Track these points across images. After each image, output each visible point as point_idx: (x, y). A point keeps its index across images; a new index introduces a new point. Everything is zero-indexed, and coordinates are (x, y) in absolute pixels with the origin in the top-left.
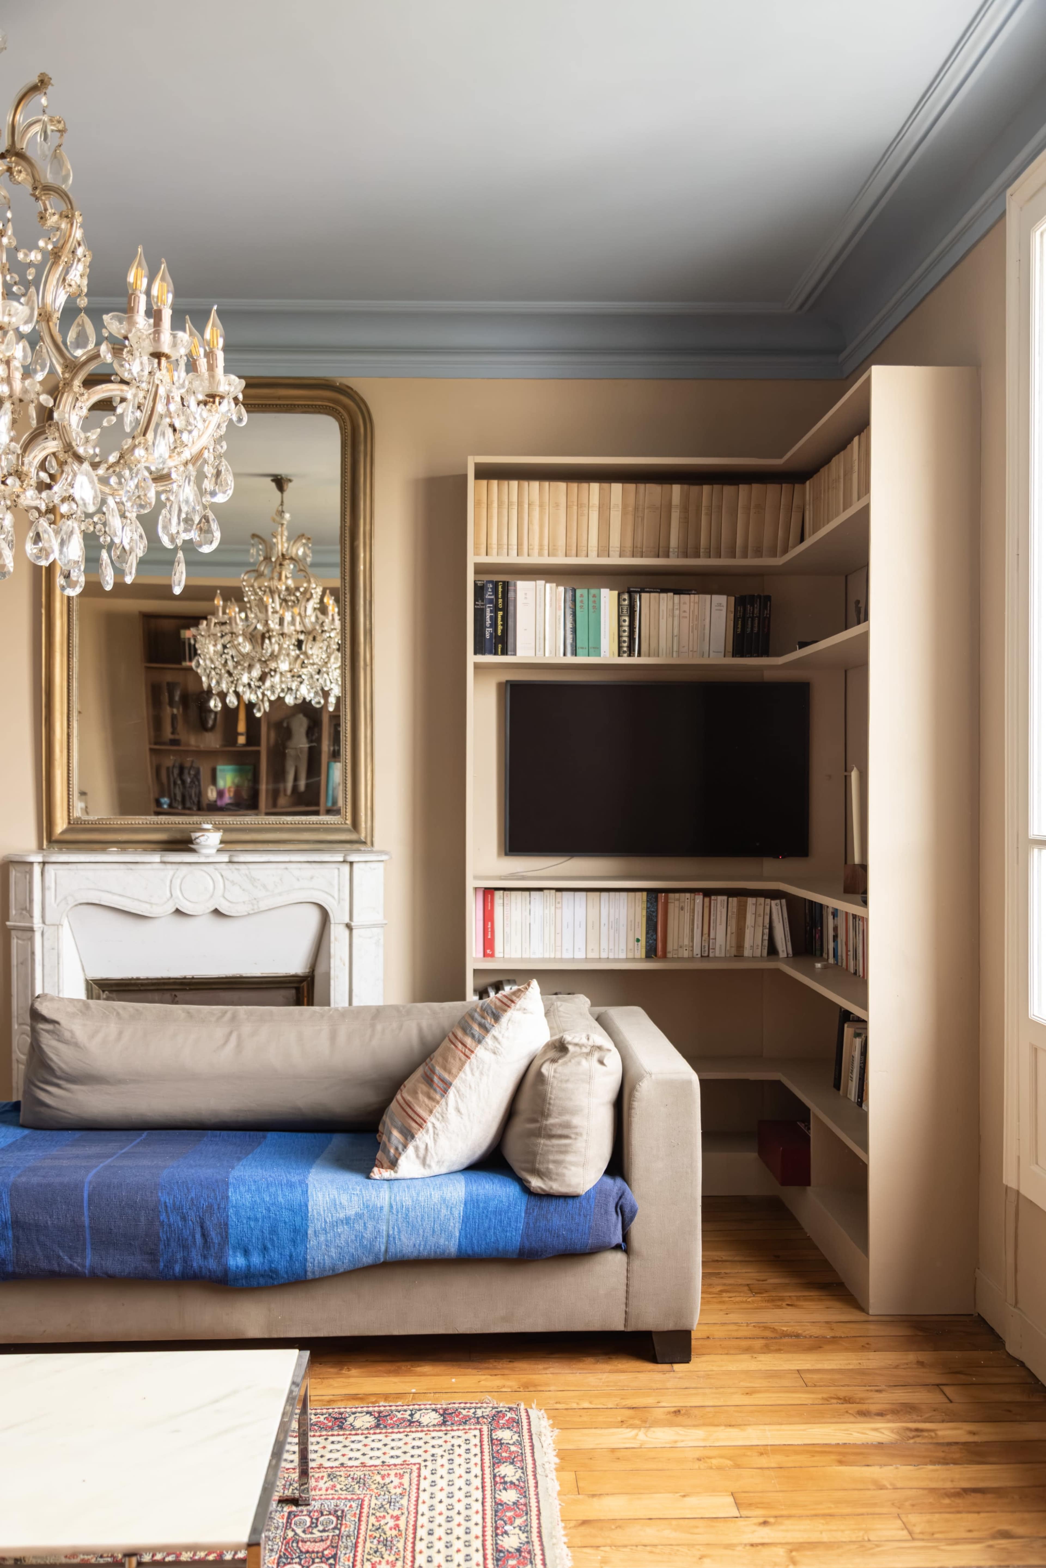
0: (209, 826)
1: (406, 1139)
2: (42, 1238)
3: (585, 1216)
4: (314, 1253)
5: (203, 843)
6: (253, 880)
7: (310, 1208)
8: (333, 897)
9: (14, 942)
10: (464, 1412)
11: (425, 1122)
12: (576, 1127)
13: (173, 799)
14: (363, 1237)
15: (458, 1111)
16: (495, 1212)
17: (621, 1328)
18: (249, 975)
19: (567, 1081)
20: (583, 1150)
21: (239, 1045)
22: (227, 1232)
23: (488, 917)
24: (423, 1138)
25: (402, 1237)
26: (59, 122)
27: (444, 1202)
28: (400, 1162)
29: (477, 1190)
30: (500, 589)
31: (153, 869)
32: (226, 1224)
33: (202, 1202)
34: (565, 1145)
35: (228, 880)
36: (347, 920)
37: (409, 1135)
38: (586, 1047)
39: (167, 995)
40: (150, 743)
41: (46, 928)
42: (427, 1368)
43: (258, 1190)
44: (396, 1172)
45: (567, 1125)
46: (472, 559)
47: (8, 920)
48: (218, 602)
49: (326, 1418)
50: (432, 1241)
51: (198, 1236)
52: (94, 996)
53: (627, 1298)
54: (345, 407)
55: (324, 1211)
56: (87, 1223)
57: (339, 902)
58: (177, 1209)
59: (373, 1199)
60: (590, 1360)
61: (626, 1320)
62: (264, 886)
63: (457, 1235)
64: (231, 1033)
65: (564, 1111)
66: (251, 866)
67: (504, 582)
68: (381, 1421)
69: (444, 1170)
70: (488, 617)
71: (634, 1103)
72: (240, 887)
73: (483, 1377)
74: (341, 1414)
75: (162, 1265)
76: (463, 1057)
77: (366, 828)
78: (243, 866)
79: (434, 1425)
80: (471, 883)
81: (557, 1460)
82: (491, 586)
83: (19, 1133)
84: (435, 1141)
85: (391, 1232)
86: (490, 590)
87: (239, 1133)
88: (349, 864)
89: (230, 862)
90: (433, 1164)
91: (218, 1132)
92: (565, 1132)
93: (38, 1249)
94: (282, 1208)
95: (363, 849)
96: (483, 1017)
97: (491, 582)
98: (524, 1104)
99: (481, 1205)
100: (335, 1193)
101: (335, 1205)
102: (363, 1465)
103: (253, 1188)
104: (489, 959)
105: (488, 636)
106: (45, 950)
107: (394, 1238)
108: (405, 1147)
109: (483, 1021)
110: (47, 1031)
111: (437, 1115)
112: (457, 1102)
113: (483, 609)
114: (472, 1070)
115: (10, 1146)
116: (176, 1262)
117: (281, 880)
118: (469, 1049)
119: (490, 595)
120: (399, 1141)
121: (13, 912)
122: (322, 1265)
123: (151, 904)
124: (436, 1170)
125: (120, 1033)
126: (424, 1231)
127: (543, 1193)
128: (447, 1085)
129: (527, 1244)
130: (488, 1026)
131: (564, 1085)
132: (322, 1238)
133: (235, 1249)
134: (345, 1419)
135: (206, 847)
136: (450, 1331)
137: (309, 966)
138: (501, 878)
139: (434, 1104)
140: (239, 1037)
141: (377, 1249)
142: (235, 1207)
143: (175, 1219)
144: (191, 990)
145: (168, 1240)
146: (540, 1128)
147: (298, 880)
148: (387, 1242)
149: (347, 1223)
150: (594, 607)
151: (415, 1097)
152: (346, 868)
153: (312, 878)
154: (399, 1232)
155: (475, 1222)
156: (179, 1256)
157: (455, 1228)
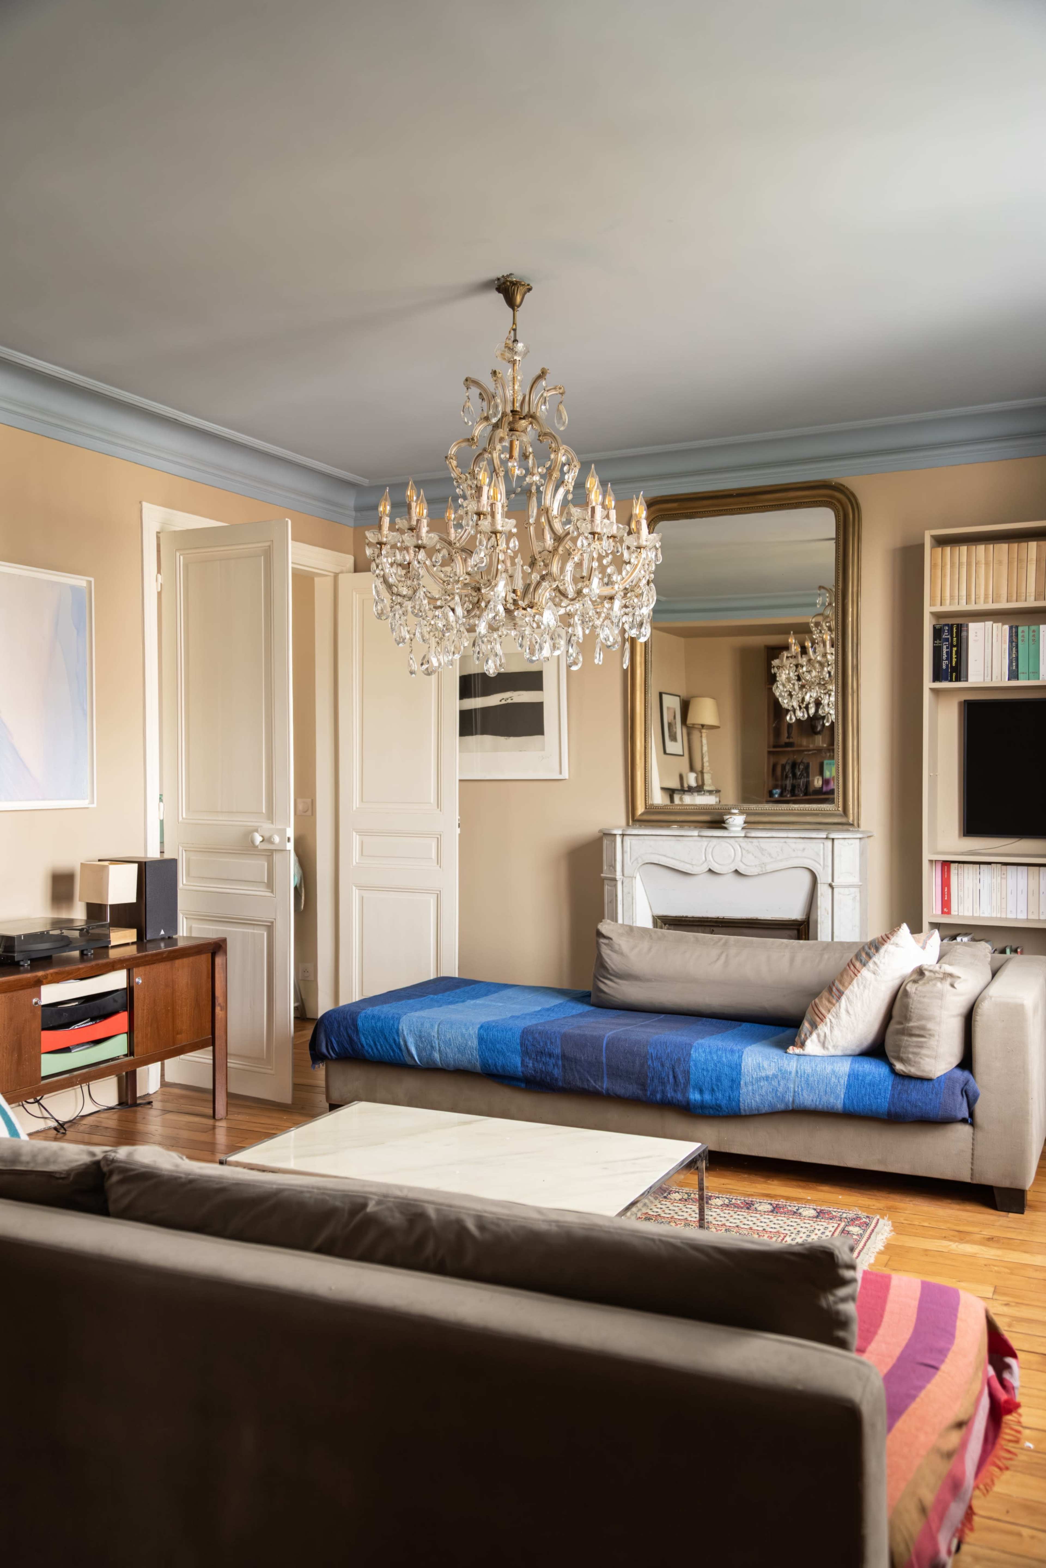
0: (736, 811)
1: (812, 1028)
2: (578, 1067)
3: (937, 1094)
4: (744, 1097)
5: (731, 823)
6: (762, 850)
7: (742, 1067)
8: (820, 864)
9: (606, 887)
10: (834, 1213)
11: (825, 1018)
12: (929, 1030)
13: (783, 790)
14: (777, 1090)
15: (848, 1012)
16: (870, 1084)
17: (968, 1180)
18: (762, 918)
19: (925, 997)
20: (935, 1047)
21: (726, 963)
22: (689, 1077)
23: (946, 883)
24: (823, 1029)
25: (804, 1094)
26: (560, 388)
27: (834, 1074)
28: (806, 1043)
29: (858, 1067)
30: (955, 630)
31: (695, 841)
32: (688, 1072)
33: (674, 1055)
34: (921, 1042)
35: (744, 849)
36: (830, 881)
37: (814, 1026)
38: (938, 973)
39: (708, 929)
40: (769, 747)
41: (624, 878)
42: (826, 1188)
43: (710, 1053)
44: (803, 1050)
45: (923, 1028)
46: (928, 609)
47: (602, 873)
48: (791, 640)
49: (742, 1203)
50: (824, 1099)
51: (671, 1077)
52: (658, 926)
53: (972, 1159)
54: (839, 501)
55: (752, 1070)
56: (604, 1060)
57: (824, 868)
58: (659, 1058)
59: (785, 1066)
60: (949, 1201)
61: (972, 1175)
62: (770, 855)
63: (843, 1096)
64: (722, 953)
65: (921, 1018)
66: (760, 840)
67: (958, 625)
68: (776, 1209)
69: (839, 1053)
70: (944, 652)
71: (977, 1017)
72: (753, 855)
73: (860, 1198)
74: (752, 1201)
75: (649, 1093)
76: (853, 975)
77: (853, 813)
78: (755, 840)
79: (810, 1217)
80: (927, 856)
81: (882, 1248)
82: (947, 628)
83: (587, 1008)
84: (831, 1031)
85: (796, 1090)
86: (946, 631)
87: (724, 1021)
88: (831, 840)
89: (745, 837)
90: (830, 1047)
91: (710, 1019)
92: (922, 1033)
93: (576, 1074)
94: (724, 1065)
95: (851, 829)
96: (870, 949)
97: (948, 625)
98: (896, 1012)
99: (860, 1078)
100: (760, 1059)
101: (759, 1067)
102: (751, 1228)
103: (708, 1050)
104: (946, 915)
105: (944, 667)
106: (624, 894)
107: (798, 1094)
108: (811, 1033)
109: (869, 951)
110: (605, 944)
111: (833, 1014)
112: (846, 1005)
113: (940, 646)
114: (858, 984)
115: (577, 1015)
116: (657, 1092)
117: (782, 850)
118: (857, 970)
119: (946, 635)
120: (808, 1030)
121: (605, 868)
122: (750, 1106)
123: (692, 865)
124: (832, 1052)
125: (650, 949)
126: (819, 1092)
127: (903, 1074)
128: (841, 993)
129: (893, 1109)
130: (871, 954)
131: (922, 999)
132: (750, 1088)
133: (694, 1088)
134: (753, 1205)
135: (735, 826)
136: (842, 1164)
137: (805, 914)
138: (962, 854)
139: (831, 1006)
140: (727, 956)
141: (786, 1099)
142: (695, 1061)
143: (656, 1064)
144: (722, 927)
145: (653, 1077)
146: (903, 1029)
147: (794, 851)
148: (794, 1096)
149: (767, 1080)
150: (1033, 640)
151: (821, 1001)
152: (829, 843)
153: (804, 849)
154: (802, 1090)
155: (855, 1090)
156: (659, 1088)
157: (841, 1092)
